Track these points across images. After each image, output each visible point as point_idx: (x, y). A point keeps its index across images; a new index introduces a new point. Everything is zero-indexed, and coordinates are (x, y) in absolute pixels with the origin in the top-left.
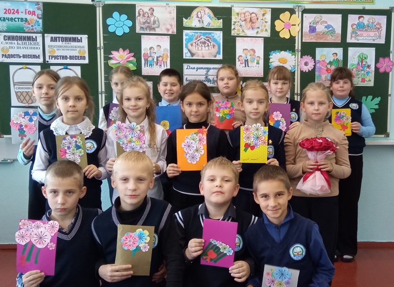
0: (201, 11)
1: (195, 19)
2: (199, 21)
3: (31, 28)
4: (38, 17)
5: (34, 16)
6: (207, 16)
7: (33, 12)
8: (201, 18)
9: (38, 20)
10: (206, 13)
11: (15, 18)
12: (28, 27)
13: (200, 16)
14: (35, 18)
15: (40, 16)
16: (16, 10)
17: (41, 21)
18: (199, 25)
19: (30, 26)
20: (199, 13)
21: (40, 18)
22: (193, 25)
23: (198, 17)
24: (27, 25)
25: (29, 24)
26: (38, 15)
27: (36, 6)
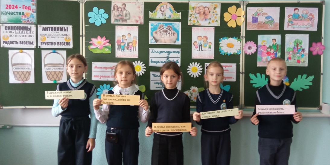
0: (164, 6)
1: (158, 13)
2: (162, 14)
3: (27, 20)
4: (33, 12)
5: (29, 10)
6: (168, 10)
7: (29, 7)
8: (164, 11)
9: (33, 13)
10: (168, 7)
11: (14, 12)
12: (25, 19)
13: (163, 10)
14: (30, 12)
15: (35, 11)
16: (15, 6)
17: (35, 14)
18: (162, 17)
19: (26, 18)
20: (162, 8)
21: (34, 12)
22: (157, 17)
23: (161, 10)
24: (23, 18)
25: (26, 17)
26: (33, 10)
27: (32, 3)
